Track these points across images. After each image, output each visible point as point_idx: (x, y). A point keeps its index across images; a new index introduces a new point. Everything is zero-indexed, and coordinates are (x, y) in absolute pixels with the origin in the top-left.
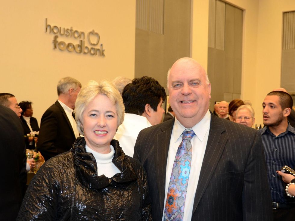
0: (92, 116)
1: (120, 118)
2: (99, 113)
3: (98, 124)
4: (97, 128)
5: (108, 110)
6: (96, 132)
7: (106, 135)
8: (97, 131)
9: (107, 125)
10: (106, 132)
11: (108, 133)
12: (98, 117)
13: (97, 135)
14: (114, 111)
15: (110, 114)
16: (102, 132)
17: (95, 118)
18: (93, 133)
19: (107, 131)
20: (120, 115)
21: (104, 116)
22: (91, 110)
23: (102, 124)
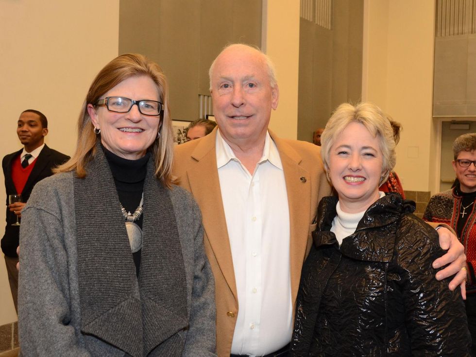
0: (342, 154)
1: (387, 159)
2: (351, 150)
3: (349, 167)
4: (347, 173)
5: (366, 145)
6: (347, 178)
7: (362, 183)
8: (349, 176)
9: (363, 167)
10: (362, 179)
11: (366, 181)
12: (350, 156)
13: (348, 183)
14: (377, 148)
15: (368, 151)
16: (356, 178)
17: (346, 157)
18: (342, 180)
19: (365, 177)
20: (387, 154)
21: (360, 155)
22: (339, 145)
23: (355, 165)
